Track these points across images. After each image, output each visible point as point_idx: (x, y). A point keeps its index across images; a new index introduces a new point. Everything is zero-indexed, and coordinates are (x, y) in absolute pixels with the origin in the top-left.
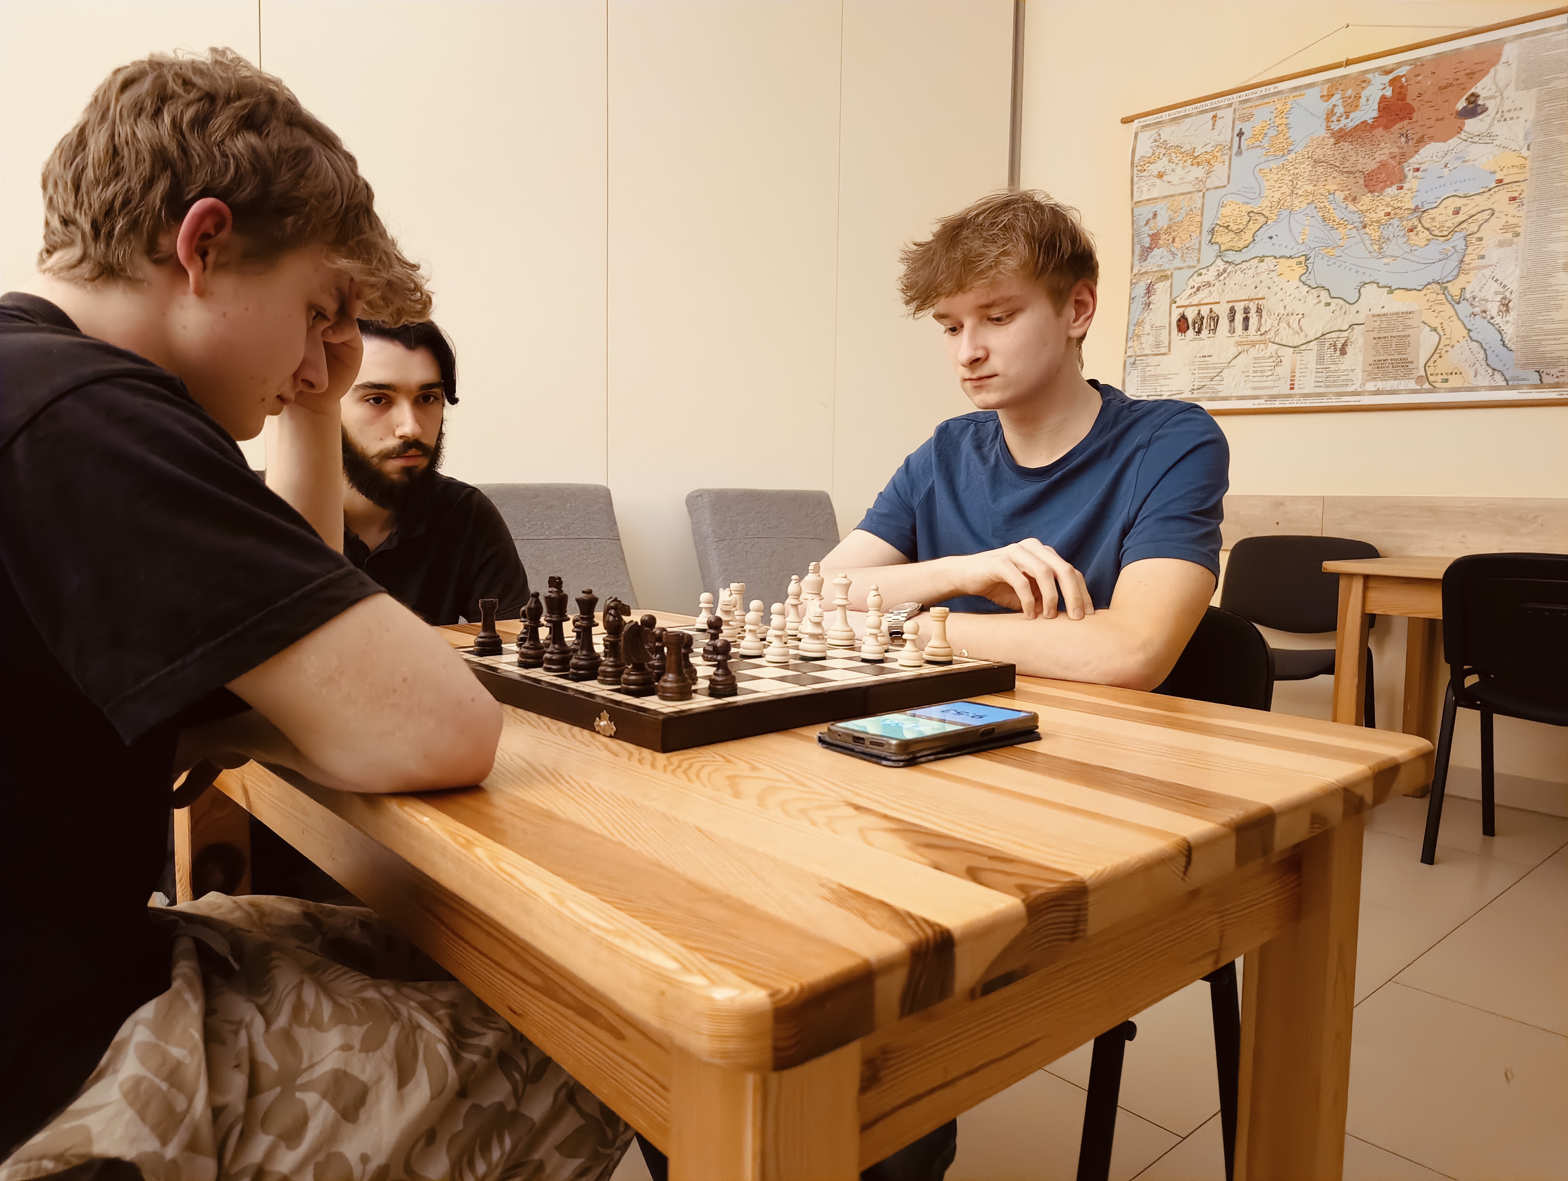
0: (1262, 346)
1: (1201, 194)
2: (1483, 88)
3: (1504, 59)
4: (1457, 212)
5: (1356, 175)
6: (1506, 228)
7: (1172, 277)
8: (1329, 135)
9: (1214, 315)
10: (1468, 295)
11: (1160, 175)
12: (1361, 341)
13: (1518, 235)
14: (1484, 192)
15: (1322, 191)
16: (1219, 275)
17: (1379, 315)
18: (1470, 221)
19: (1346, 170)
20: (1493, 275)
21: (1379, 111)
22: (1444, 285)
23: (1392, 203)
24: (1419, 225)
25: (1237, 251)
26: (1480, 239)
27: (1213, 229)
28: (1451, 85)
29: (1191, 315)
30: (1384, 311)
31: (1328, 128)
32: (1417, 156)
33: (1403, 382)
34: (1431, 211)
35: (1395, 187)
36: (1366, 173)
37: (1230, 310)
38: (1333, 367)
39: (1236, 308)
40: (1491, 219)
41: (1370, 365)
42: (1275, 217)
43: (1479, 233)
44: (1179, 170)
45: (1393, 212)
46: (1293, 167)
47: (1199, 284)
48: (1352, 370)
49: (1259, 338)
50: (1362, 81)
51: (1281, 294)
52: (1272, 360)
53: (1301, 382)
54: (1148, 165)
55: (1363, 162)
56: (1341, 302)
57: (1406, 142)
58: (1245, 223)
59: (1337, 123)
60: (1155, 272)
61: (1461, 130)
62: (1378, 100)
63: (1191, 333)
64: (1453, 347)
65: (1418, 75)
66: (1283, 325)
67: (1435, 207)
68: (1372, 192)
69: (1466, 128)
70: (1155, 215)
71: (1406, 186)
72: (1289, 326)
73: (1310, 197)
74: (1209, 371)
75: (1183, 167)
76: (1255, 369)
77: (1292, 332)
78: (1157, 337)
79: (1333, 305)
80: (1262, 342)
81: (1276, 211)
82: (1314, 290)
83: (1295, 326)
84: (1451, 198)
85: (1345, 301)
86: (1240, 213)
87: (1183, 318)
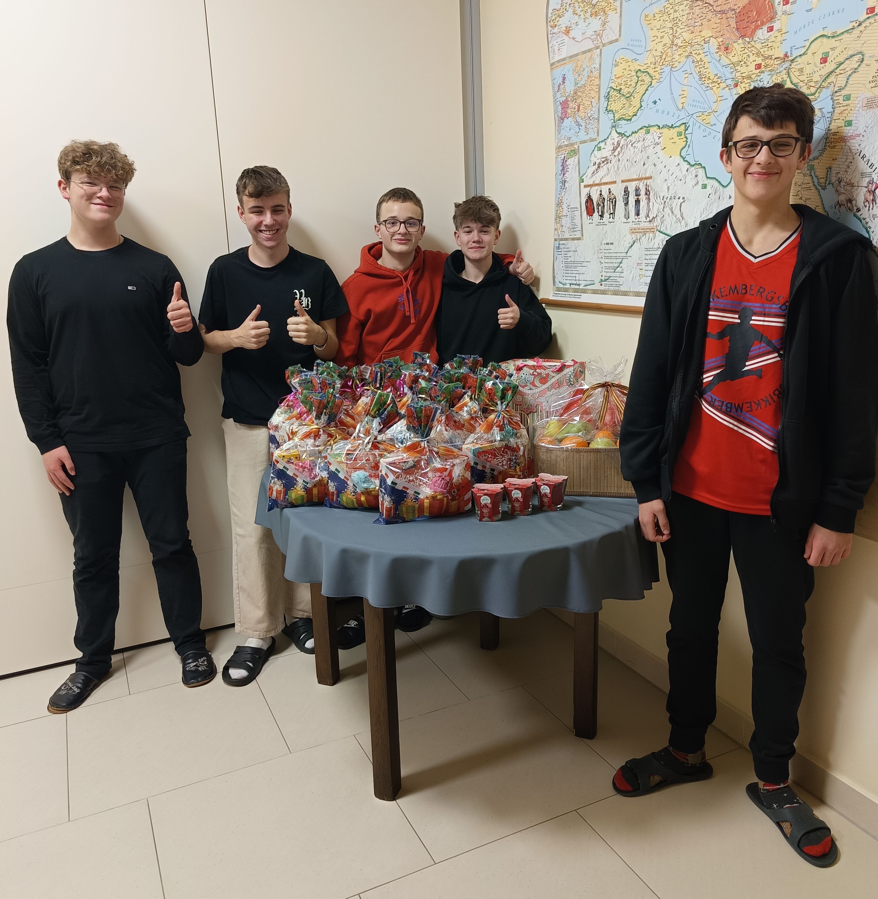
0: (651, 235)
1: (599, 50)
4: (824, 60)
5: (728, 15)
6: (875, 80)
7: (579, 152)
9: (612, 197)
10: (834, 179)
11: (567, 31)
14: (853, 28)
15: (699, 39)
16: (614, 150)
18: (838, 71)
19: (718, 9)
23: (762, 51)
25: (628, 120)
26: (848, 98)
27: (609, 93)
29: (595, 198)
34: (799, 59)
35: (765, 28)
36: (738, 11)
37: (625, 192)
39: (629, 189)
40: (860, 69)
42: (658, 76)
43: (847, 89)
44: (581, 22)
45: (763, 64)
47: (599, 160)
49: (647, 225)
51: (665, 171)
54: (558, 19)
56: (716, 184)
58: (634, 85)
60: (567, 146)
63: (596, 215)
66: (667, 210)
67: (804, 54)
68: (743, 36)
70: (564, 79)
71: (776, 25)
72: (672, 212)
73: (688, 49)
74: (612, 261)
75: (585, 19)
76: (647, 262)
77: (675, 219)
78: (573, 219)
79: (709, 187)
80: (651, 230)
81: (660, 67)
82: (693, 168)
83: (677, 212)
84: (819, 40)
85: (719, 182)
86: (630, 72)
87: (589, 199)
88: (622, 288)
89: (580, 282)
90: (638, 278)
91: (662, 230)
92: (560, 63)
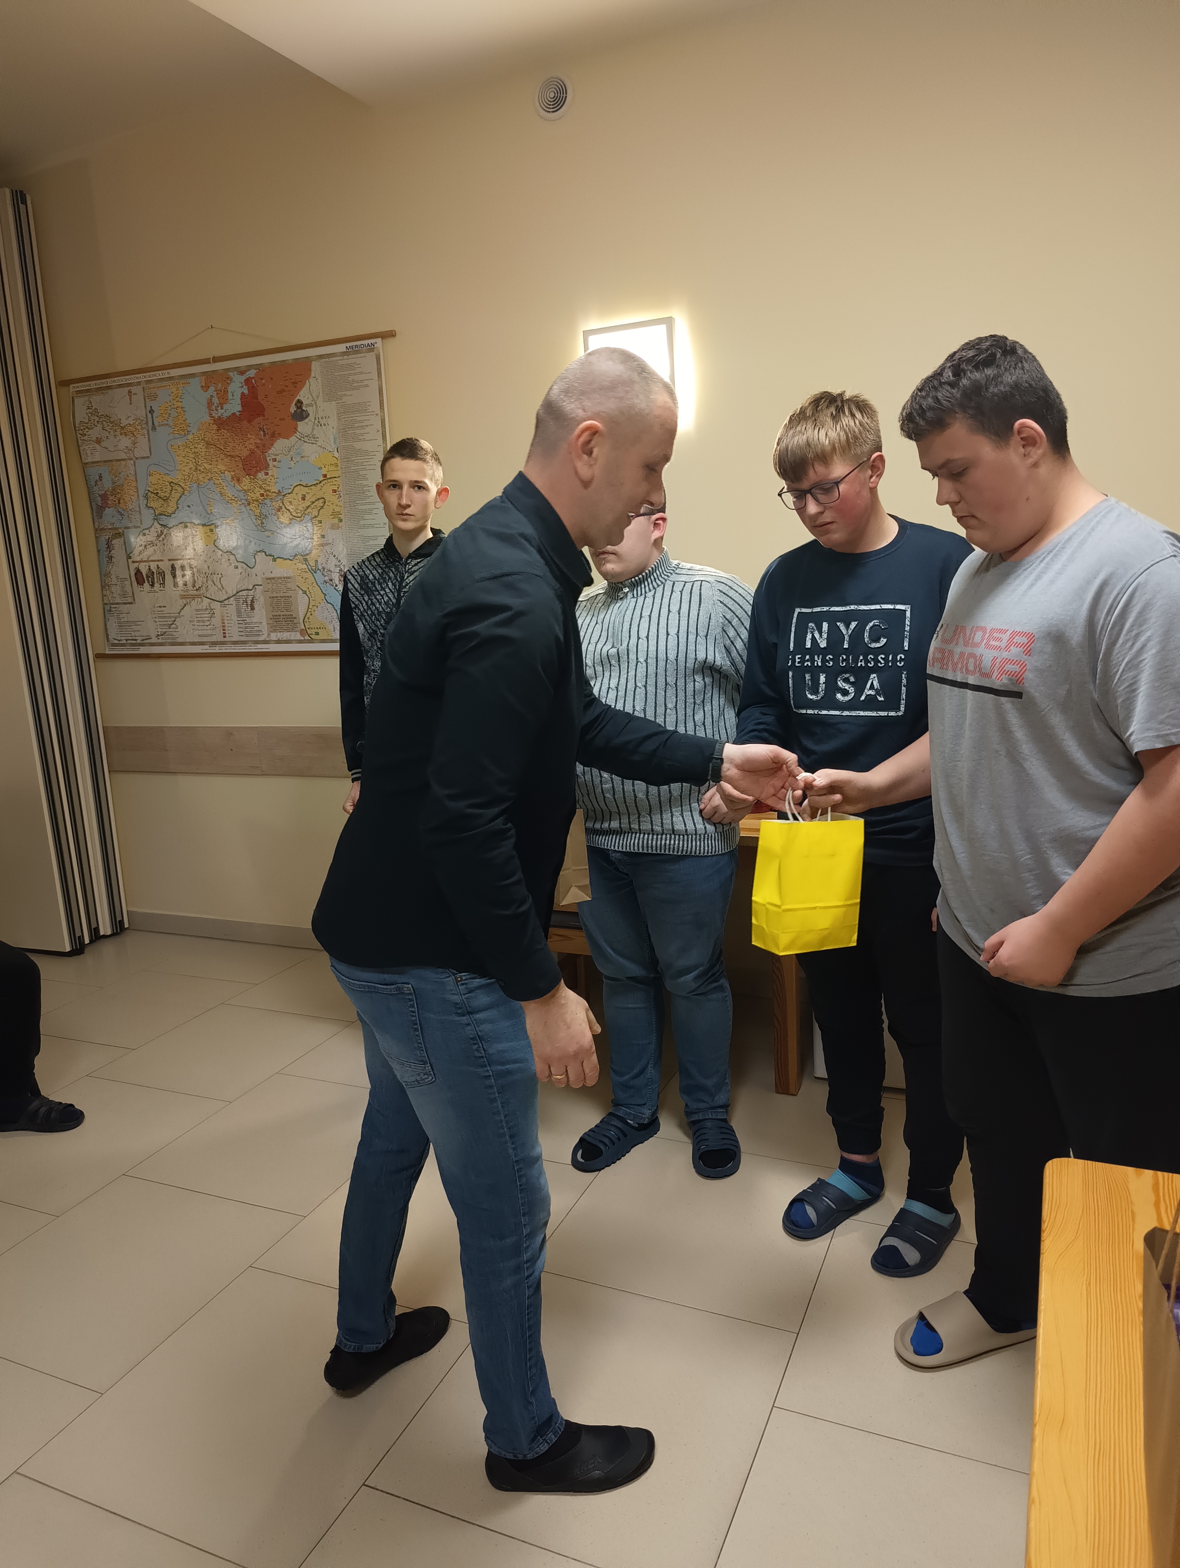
0: (199, 599)
2: (303, 395)
3: (313, 375)
4: (304, 499)
5: (236, 459)
6: (335, 514)
7: (124, 535)
8: (213, 422)
9: (161, 571)
10: (320, 567)
11: (99, 441)
12: (262, 599)
13: (341, 520)
14: (317, 484)
15: (216, 470)
16: (159, 536)
17: (270, 579)
18: (312, 506)
19: (228, 454)
20: (332, 551)
21: (242, 406)
22: (305, 557)
23: (263, 486)
24: (283, 507)
25: (168, 516)
26: (320, 522)
27: (146, 494)
28: (283, 391)
29: (144, 572)
30: (273, 575)
31: (211, 415)
32: (272, 448)
33: (293, 633)
34: (287, 495)
35: (263, 473)
36: (242, 458)
37: (172, 567)
38: (248, 620)
39: (176, 566)
40: (324, 507)
41: (271, 619)
42: (188, 489)
43: (319, 517)
44: (112, 437)
45: (265, 494)
46: (193, 447)
47: (145, 543)
48: (261, 623)
49: (195, 592)
50: (225, 377)
51: (203, 555)
52: (208, 612)
53: (230, 632)
54: (87, 430)
55: (239, 449)
56: (245, 566)
57: (264, 436)
58: (169, 492)
59: (216, 412)
60: (110, 529)
61: (297, 430)
62: (239, 396)
63: (146, 584)
64: (317, 607)
65: (262, 379)
66: (210, 582)
67: (291, 493)
68: (249, 475)
69: (298, 430)
70: (101, 477)
71: (270, 472)
72: (214, 584)
73: (209, 474)
74: (166, 620)
75: (115, 436)
76: (197, 619)
77: (217, 589)
78: (123, 587)
79: (239, 567)
80: (198, 596)
81: (189, 483)
82: (225, 555)
83: (218, 583)
84: (299, 486)
85: (247, 565)
86: (164, 482)
87: (138, 572)
88: (179, 640)
89: (137, 638)
90: (192, 631)
91: (208, 596)
92: (95, 465)
